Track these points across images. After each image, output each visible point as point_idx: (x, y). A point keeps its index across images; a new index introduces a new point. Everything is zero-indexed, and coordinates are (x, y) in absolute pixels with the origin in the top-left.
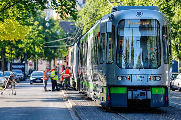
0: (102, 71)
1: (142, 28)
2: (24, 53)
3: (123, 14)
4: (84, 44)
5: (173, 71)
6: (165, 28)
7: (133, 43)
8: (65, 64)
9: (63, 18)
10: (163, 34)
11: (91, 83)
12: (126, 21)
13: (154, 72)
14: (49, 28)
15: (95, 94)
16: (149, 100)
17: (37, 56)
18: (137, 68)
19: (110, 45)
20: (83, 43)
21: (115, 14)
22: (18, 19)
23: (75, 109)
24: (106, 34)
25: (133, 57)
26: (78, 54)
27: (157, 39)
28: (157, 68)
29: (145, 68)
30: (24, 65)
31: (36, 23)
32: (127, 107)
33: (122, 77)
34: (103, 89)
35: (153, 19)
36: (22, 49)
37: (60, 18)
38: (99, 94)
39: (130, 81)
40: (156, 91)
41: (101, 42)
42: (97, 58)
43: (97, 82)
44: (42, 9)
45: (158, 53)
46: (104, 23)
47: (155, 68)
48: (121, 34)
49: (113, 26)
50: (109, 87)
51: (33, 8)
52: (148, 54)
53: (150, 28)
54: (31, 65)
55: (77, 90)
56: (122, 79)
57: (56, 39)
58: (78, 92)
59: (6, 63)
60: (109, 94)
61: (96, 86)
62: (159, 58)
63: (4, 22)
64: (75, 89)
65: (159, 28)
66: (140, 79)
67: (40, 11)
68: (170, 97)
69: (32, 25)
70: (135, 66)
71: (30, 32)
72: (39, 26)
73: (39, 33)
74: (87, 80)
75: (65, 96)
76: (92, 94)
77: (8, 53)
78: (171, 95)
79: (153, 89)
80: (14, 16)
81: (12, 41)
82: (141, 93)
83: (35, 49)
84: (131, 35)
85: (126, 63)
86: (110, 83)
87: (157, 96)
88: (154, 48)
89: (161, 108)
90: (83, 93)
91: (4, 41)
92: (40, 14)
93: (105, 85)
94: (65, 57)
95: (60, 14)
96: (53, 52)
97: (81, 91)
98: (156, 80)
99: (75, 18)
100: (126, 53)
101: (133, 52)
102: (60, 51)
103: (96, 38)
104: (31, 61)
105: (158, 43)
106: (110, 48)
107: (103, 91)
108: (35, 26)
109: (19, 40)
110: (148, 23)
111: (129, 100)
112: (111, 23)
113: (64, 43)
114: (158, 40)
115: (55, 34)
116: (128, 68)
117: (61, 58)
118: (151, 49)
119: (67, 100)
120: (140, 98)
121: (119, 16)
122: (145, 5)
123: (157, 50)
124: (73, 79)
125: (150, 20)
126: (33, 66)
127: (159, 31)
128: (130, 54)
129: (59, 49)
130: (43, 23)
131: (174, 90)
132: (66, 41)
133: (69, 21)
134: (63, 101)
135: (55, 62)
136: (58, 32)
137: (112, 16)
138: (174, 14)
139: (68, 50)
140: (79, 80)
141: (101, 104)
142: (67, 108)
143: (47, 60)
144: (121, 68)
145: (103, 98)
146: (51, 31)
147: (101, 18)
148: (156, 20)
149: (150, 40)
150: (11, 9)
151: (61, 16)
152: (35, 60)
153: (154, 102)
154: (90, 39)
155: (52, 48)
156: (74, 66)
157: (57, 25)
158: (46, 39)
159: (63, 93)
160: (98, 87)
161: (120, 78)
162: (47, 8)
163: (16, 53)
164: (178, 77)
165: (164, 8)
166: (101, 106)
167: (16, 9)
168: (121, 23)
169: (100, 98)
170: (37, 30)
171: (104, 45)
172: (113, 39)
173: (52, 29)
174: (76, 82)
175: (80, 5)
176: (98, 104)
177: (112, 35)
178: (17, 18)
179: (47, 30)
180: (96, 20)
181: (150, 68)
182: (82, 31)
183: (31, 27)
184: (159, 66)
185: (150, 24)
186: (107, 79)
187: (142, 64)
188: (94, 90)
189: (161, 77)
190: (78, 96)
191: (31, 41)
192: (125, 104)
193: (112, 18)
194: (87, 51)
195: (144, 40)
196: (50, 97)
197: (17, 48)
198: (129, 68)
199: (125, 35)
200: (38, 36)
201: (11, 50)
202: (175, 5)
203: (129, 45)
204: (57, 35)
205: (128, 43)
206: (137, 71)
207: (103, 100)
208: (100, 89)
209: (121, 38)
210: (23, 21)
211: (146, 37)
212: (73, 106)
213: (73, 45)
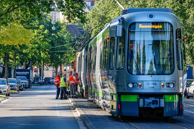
0: (111, 77)
1: (154, 32)
2: (29, 59)
3: (133, 17)
4: (93, 48)
5: (188, 78)
6: (179, 32)
7: (144, 47)
8: (73, 70)
9: (70, 22)
10: (177, 38)
11: (100, 91)
12: (137, 24)
13: (167, 78)
14: (55, 32)
15: (104, 102)
16: (162, 109)
17: (42, 62)
18: (149, 74)
19: (120, 50)
20: (91, 47)
21: (125, 16)
22: (22, 22)
23: (84, 118)
24: (116, 38)
25: (144, 62)
26: (86, 60)
27: (170, 44)
28: (171, 74)
29: (157, 74)
30: (29, 71)
31: (42, 27)
32: (138, 115)
33: (133, 84)
34: (112, 96)
35: (166, 22)
36: (26, 54)
37: (67, 21)
38: (109, 102)
39: (142, 88)
40: (169, 99)
41: (111, 47)
42: (107, 64)
43: (107, 90)
44: (48, 12)
45: (171, 59)
46: (114, 27)
47: (168, 74)
48: (131, 39)
49: (124, 30)
50: (119, 94)
51: (39, 11)
52: (161, 59)
53: (162, 31)
54: (36, 71)
55: (86, 98)
56: (133, 87)
57: (62, 43)
58: (86, 100)
59: (10, 69)
60: (119, 103)
61: (105, 93)
62: (172, 63)
63: (7, 25)
64: (83, 97)
65: (172, 31)
66: (153, 86)
67: (45, 13)
68: (185, 105)
69: (38, 28)
70: (146, 72)
71: (35, 36)
72: (44, 29)
73: (45, 37)
74: (96, 88)
75: (72, 104)
76: (101, 102)
77: (11, 59)
78: (186, 103)
79: (166, 97)
80: (18, 19)
81: (16, 46)
82: (153, 101)
83: (40, 54)
84: (142, 39)
85: (138, 69)
86: (120, 91)
87: (171, 104)
88: (167, 52)
89: (175, 117)
90: (92, 101)
91: (8, 45)
92: (45, 16)
93: (115, 93)
94: (73, 63)
95: (67, 16)
96: (59, 57)
97: (90, 98)
98: (169, 87)
99: (83, 21)
100: (137, 58)
101: (144, 57)
102: (67, 57)
103: (105, 42)
104: (36, 67)
105: (172, 48)
106: (120, 53)
107: (112, 99)
108: (41, 29)
109: (23, 45)
110: (161, 27)
111: (140, 109)
112: (121, 26)
113: (71, 48)
114: (172, 44)
115: (62, 38)
116: (139, 74)
117: (68, 64)
118: (164, 53)
119: (74, 109)
120: (153, 106)
121: (129, 19)
122: (158, 7)
123: (170, 54)
124: (81, 86)
125: (162, 23)
126: (39, 73)
127: (172, 35)
128: (142, 59)
129: (65, 55)
130: (49, 26)
131: (188, 97)
132: (73, 45)
133: (77, 24)
134: (70, 109)
135: (62, 68)
136: (65, 36)
137: (122, 18)
138: (189, 17)
139: (75, 55)
140: (87, 88)
141: (111, 113)
142: (74, 118)
143: (54, 66)
144: (132, 74)
145: (112, 106)
146: (58, 35)
147: (110, 21)
148: (169, 23)
149: (163, 44)
150: (15, 12)
151: (68, 19)
152: (40, 66)
153: (167, 111)
154: (99, 43)
155: (60, 53)
156: (82, 73)
157: (64, 28)
158: (52, 43)
159: (70, 101)
160: (108, 94)
161: (131, 86)
162: (53, 10)
163: (20, 58)
164: (193, 83)
165: (178, 10)
166: (110, 115)
167: (20, 12)
168: (132, 26)
169: (109, 106)
170: (42, 34)
171: (114, 50)
172: (124, 44)
173: (58, 33)
174: (84, 89)
175: (89, 8)
176: (107, 113)
177: (122, 39)
178: (22, 21)
179: (53, 34)
180: (105, 24)
181: (163, 74)
182: (90, 35)
183: (36, 31)
184: (172, 73)
185: (163, 27)
186: (117, 86)
187: (155, 69)
188: (103, 98)
189: (175, 83)
190: (86, 104)
191: (36, 45)
192: (136, 113)
193: (122, 21)
194: (95, 57)
195: (156, 44)
196: (56, 105)
197: (21, 53)
198: (140, 74)
199: (136, 39)
200: (44, 41)
201: (15, 56)
202: (189, 7)
203: (140, 50)
204: (63, 40)
205: (139, 47)
206: (149, 78)
207: (112, 109)
208: (109, 97)
209: (132, 42)
210: (28, 24)
211: (159, 41)
212: (81, 115)
213: (81, 50)
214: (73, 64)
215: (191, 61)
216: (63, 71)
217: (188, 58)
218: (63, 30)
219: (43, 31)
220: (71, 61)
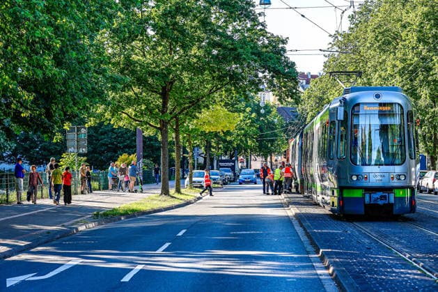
0: (332, 168)
1: (382, 115)
2: (234, 148)
3: (357, 97)
4: (309, 135)
5: (421, 168)
6: (410, 115)
7: (370, 133)
8: (285, 160)
9: (282, 104)
10: (408, 122)
11: (318, 184)
12: (361, 106)
13: (398, 169)
14: (264, 115)
15: (323, 198)
16: (391, 205)
17: (249, 151)
18: (376, 165)
19: (342, 136)
20: (307, 133)
21: (348, 96)
22: (226, 105)
23: (299, 217)
24: (337, 122)
25: (371, 150)
26: (301, 148)
27: (400, 129)
28: (402, 164)
29: (386, 165)
30: (234, 162)
31: (248, 109)
32: (363, 213)
33: (357, 176)
34: (333, 191)
35: (395, 103)
36: (231, 142)
37: (278, 102)
38: (329, 198)
39: (368, 181)
40: (400, 193)
41: (330, 132)
42: (326, 153)
43: (326, 183)
44: (256, 93)
45: (402, 146)
46: (334, 108)
47: (399, 165)
48: (355, 122)
49: (346, 113)
50: (341, 189)
51: (245, 91)
52: (390, 147)
53: (392, 114)
54: (242, 162)
55: (301, 194)
56: (357, 180)
57: (273, 129)
58: (301, 196)
59: (212, 160)
60: (341, 198)
61: (323, 188)
62: (403, 152)
63: (209, 109)
64: (298, 193)
65: (402, 114)
66: (381, 178)
67: (252, 94)
68: (418, 201)
69: (244, 111)
70: (373, 163)
71: (241, 121)
72: (252, 112)
73: (253, 122)
74: (313, 181)
75: (285, 200)
76: (320, 198)
77: (214, 148)
78: (419, 198)
79: (396, 191)
80: (221, 101)
81: (219, 132)
82: (381, 197)
83: (247, 142)
84: (368, 123)
85: (363, 159)
86: (343, 185)
87: (402, 199)
88: (397, 139)
89: (406, 215)
90: (308, 197)
91: (210, 132)
92: (252, 98)
93: (336, 187)
94: (285, 151)
95: (278, 97)
96: (269, 145)
97: (306, 194)
98: (399, 179)
99: (298, 101)
100: (362, 145)
101: (370, 144)
102: (278, 145)
103: (324, 127)
104: (242, 157)
105: (402, 133)
106: (342, 140)
107: (333, 194)
108: (247, 113)
109: (227, 131)
110: (389, 108)
111: (366, 206)
112: (343, 108)
113: (282, 134)
114: (402, 129)
115: (273, 123)
116: (364, 164)
117: (279, 153)
118: (394, 140)
119: (288, 206)
120: (380, 202)
121: (352, 100)
122: (385, 86)
123: (401, 141)
124: (296, 179)
125: (391, 104)
126: (245, 164)
127: (402, 119)
128: (367, 147)
129: (276, 142)
130: (257, 109)
131: (421, 192)
132: (285, 131)
133: (289, 106)
134: (283, 207)
135: (273, 158)
136: (276, 120)
137: (344, 99)
138: (420, 97)
139: (288, 143)
140: (302, 181)
141: (332, 210)
142: (288, 216)
143: (262, 155)
144: (356, 165)
145: (333, 203)
146: (267, 119)
147: (329, 102)
148: (399, 104)
149: (392, 129)
150: (218, 93)
151: (279, 100)
152: (246, 156)
153: (397, 207)
154: (317, 128)
155: (269, 141)
156: (297, 163)
157: (274, 111)
158: (260, 129)
159: (282, 197)
160: (328, 189)
161: (355, 178)
162: (262, 90)
163: (224, 147)
164: (426, 175)
165: (408, 89)
166: (331, 213)
167: (224, 92)
168: (356, 109)
169: (329, 203)
170: (249, 119)
171: (334, 137)
172: (346, 128)
173: (268, 117)
174: (299, 182)
175: (303, 87)
176: (326, 210)
177: (344, 123)
178: (226, 103)
179: (261, 118)
180: (323, 106)
181: (393, 164)
182: (306, 119)
183: (242, 115)
184: (404, 162)
185: (392, 108)
186: (339, 179)
187: (383, 159)
188: (322, 194)
189: (407, 174)
190: (302, 200)
191: (243, 132)
192: (362, 210)
193: (345, 102)
194: (312, 144)
195: (384, 129)
196: (267, 202)
197: (225, 141)
198: (366, 165)
199: (360, 123)
200: (251, 126)
201: (218, 144)
202: (421, 86)
203: (365, 136)
204: (274, 124)
205: (365, 133)
206: (376, 169)
207: (333, 206)
208: (329, 193)
209: (356, 126)
210: (233, 106)
211: (387, 125)
212: (296, 214)
213: (295, 136)
214: (286, 154)
215: (424, 149)
216: (273, 161)
217: (421, 145)
218: (273, 113)
219: (251, 115)
220: (283, 150)
